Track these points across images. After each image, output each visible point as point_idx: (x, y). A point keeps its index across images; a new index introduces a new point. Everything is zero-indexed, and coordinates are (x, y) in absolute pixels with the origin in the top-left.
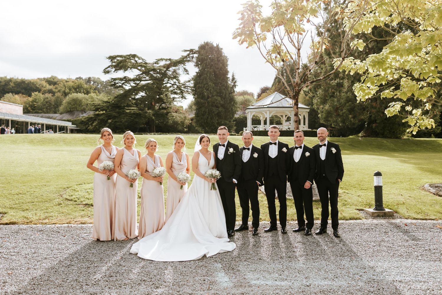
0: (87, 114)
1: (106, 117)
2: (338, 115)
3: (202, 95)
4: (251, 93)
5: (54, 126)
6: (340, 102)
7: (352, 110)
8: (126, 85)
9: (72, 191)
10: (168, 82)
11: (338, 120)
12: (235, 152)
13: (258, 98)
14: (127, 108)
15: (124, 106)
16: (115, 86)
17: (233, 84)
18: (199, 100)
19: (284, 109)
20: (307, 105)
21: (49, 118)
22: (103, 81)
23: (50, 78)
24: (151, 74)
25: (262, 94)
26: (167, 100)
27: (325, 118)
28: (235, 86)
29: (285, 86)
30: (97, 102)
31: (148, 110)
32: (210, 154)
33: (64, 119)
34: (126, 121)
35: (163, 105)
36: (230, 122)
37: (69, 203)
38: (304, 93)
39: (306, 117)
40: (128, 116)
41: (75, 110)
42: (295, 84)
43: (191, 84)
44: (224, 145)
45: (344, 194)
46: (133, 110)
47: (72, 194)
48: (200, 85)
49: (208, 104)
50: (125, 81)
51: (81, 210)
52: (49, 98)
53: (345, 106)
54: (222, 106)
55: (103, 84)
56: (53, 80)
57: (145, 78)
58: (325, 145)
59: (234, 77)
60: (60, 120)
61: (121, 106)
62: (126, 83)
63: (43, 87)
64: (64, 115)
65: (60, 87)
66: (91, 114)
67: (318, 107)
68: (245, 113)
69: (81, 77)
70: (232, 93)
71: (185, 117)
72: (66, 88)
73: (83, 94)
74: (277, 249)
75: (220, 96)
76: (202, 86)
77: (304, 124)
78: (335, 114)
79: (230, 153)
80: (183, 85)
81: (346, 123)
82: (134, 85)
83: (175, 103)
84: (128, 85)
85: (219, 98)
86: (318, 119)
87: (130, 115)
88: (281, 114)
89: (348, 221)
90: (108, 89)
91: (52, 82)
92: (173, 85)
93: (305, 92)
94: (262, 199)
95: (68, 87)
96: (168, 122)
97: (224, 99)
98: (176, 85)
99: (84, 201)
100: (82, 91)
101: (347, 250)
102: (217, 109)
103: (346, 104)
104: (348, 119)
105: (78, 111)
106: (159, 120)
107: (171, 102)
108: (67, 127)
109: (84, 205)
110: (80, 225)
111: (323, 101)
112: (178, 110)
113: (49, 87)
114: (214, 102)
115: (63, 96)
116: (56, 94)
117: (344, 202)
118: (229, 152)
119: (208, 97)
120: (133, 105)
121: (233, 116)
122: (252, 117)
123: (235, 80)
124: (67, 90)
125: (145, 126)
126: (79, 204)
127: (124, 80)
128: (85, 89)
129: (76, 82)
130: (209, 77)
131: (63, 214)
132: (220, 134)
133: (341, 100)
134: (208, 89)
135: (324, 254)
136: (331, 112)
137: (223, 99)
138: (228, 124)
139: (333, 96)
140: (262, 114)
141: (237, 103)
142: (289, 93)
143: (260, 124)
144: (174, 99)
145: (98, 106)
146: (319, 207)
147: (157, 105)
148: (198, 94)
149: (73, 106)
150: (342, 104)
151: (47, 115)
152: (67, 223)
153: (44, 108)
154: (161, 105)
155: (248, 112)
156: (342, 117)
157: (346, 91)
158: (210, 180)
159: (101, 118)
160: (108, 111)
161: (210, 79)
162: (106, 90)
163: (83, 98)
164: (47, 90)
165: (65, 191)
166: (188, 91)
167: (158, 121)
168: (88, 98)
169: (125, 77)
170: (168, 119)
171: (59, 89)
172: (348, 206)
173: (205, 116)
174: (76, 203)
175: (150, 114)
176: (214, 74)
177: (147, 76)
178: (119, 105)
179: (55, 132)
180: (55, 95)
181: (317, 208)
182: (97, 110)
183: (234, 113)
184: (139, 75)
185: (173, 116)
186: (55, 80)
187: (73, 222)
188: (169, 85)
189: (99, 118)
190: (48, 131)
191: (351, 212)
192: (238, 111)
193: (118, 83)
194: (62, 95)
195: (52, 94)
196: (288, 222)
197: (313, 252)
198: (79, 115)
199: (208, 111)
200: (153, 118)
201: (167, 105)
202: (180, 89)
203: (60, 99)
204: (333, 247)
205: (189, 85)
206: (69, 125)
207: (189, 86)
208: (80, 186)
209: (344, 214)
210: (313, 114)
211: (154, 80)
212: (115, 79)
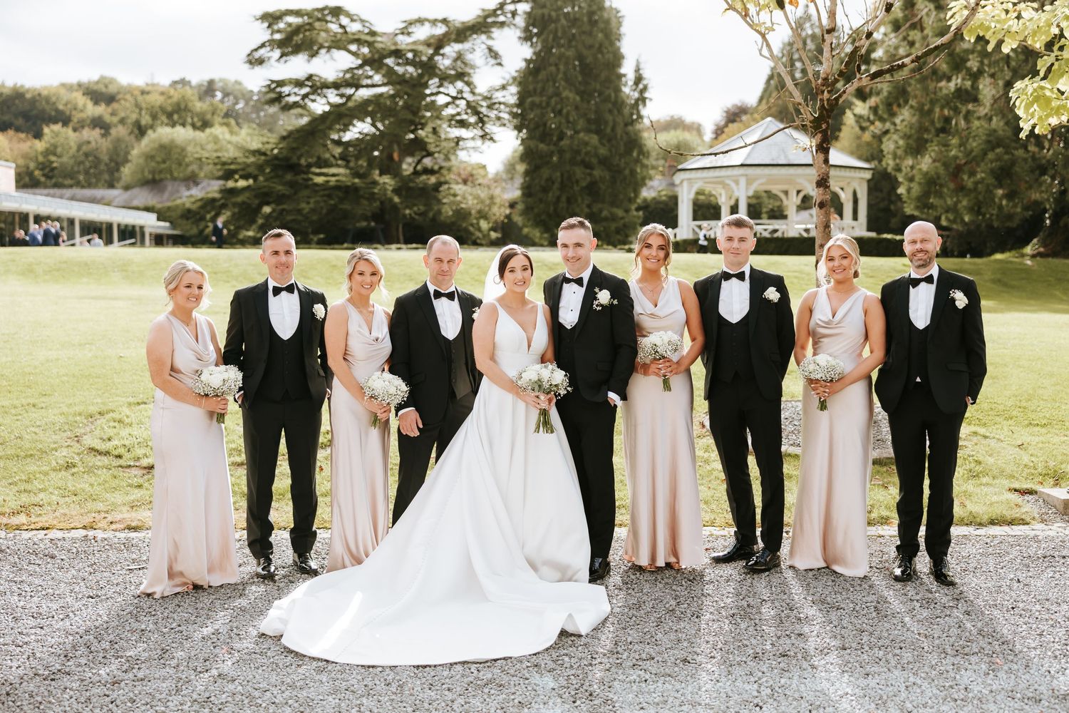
0: (203, 188)
1: (256, 196)
2: (961, 189)
3: (541, 129)
4: (693, 123)
5: (104, 226)
6: (968, 147)
7: (1003, 174)
8: (313, 101)
9: (112, 424)
10: (442, 89)
11: (959, 206)
12: (615, 302)
13: (716, 138)
14: (318, 171)
15: (310, 166)
16: (280, 102)
17: (636, 95)
18: (532, 144)
19: (792, 170)
20: (867, 160)
21: (93, 200)
22: (252, 91)
23: (97, 82)
24: (387, 65)
25: (726, 125)
26: (437, 146)
27: (919, 199)
28: (642, 100)
29: (787, 90)
30: (230, 153)
31: (381, 175)
32: (535, 308)
33: (136, 203)
34: (313, 211)
35: (427, 162)
36: (627, 211)
37: (99, 464)
38: (857, 122)
39: (859, 195)
40: (322, 193)
41: (166, 179)
42: (820, 81)
43: (510, 96)
44: (579, 282)
45: (975, 439)
46: (334, 175)
47: (111, 432)
48: (537, 99)
49: (560, 158)
50: (311, 87)
51: (130, 486)
52: (93, 144)
53: (983, 160)
54: (604, 162)
55: (251, 99)
56: (104, 90)
57: (370, 77)
58: (929, 279)
59: (640, 75)
60: (124, 207)
61: (299, 165)
62: (313, 94)
63: (75, 109)
64: (136, 191)
65: (125, 108)
66: (211, 188)
67: (897, 165)
68: (673, 185)
69: (187, 79)
70: (632, 122)
71: (492, 198)
72: (143, 112)
73: (189, 128)
74: (743, 626)
75: (598, 132)
76: (541, 102)
77: (855, 218)
78: (952, 186)
79: (602, 305)
80: (486, 98)
81: (984, 215)
82: (338, 100)
83: (462, 155)
84: (318, 98)
85: (594, 139)
86: (899, 204)
87: (326, 192)
88: (785, 187)
89: (985, 529)
90: (265, 116)
91: (101, 94)
92: (455, 98)
93: (859, 118)
94: (706, 455)
95: (147, 109)
96: (439, 212)
97: (609, 140)
98: (462, 98)
99: (146, 456)
100: (189, 120)
101: (980, 632)
102: (588, 171)
103: (985, 154)
104: (993, 200)
105: (174, 179)
106: (415, 205)
107: (449, 152)
108: (142, 228)
109: (145, 468)
110: (122, 535)
111: (914, 146)
112: (472, 175)
113: (92, 110)
114: (578, 152)
115: (132, 137)
116: (113, 131)
117: (973, 465)
118: (596, 303)
119: (561, 138)
120: (334, 162)
121: (637, 195)
122: (692, 196)
123: (645, 82)
124: (146, 120)
125: (373, 224)
126: (130, 466)
127: (307, 86)
128: (198, 115)
129: (172, 92)
130: (565, 73)
131: (75, 498)
132: (565, 246)
133: (971, 140)
134: (560, 112)
135: (903, 645)
136: (939, 178)
137: (605, 141)
138: (622, 218)
139: (945, 129)
140: (725, 186)
141: (648, 153)
142: (798, 112)
143: (717, 216)
144: (457, 143)
145: (232, 163)
146: (889, 482)
147: (409, 160)
148: (532, 126)
149: (163, 166)
150: (974, 154)
151: (88, 192)
152: (85, 528)
153: (79, 172)
154: (419, 162)
155: (682, 182)
156: (973, 195)
157: (986, 114)
158: (536, 399)
159: (239, 199)
160: (261, 178)
161: (567, 80)
162: (258, 117)
163: (190, 141)
164: (88, 117)
165: (92, 423)
166: (499, 118)
167: (410, 209)
168: (204, 142)
169: (310, 78)
170: (439, 201)
171: (123, 114)
172: (984, 480)
173: (550, 194)
174: (121, 462)
175: (386, 190)
176: (580, 65)
177: (377, 71)
178: (294, 160)
179: (109, 241)
180: (110, 134)
181: (883, 485)
182: (228, 175)
183: (638, 184)
184: (352, 69)
185: (455, 195)
186: (112, 89)
187: (103, 524)
188: (441, 100)
189: (234, 200)
190: (89, 241)
191: (995, 498)
192: (651, 179)
193: (289, 95)
194: (131, 133)
195: (103, 131)
196: (787, 532)
197: (865, 639)
198: (178, 191)
199: (559, 180)
200: (396, 199)
201: (439, 161)
202: (477, 113)
203: (123, 146)
204: (930, 621)
205: (502, 100)
206: (149, 221)
207: (504, 104)
208: (138, 408)
209: (971, 507)
210: (882, 186)
211: (399, 83)
212: (281, 83)
